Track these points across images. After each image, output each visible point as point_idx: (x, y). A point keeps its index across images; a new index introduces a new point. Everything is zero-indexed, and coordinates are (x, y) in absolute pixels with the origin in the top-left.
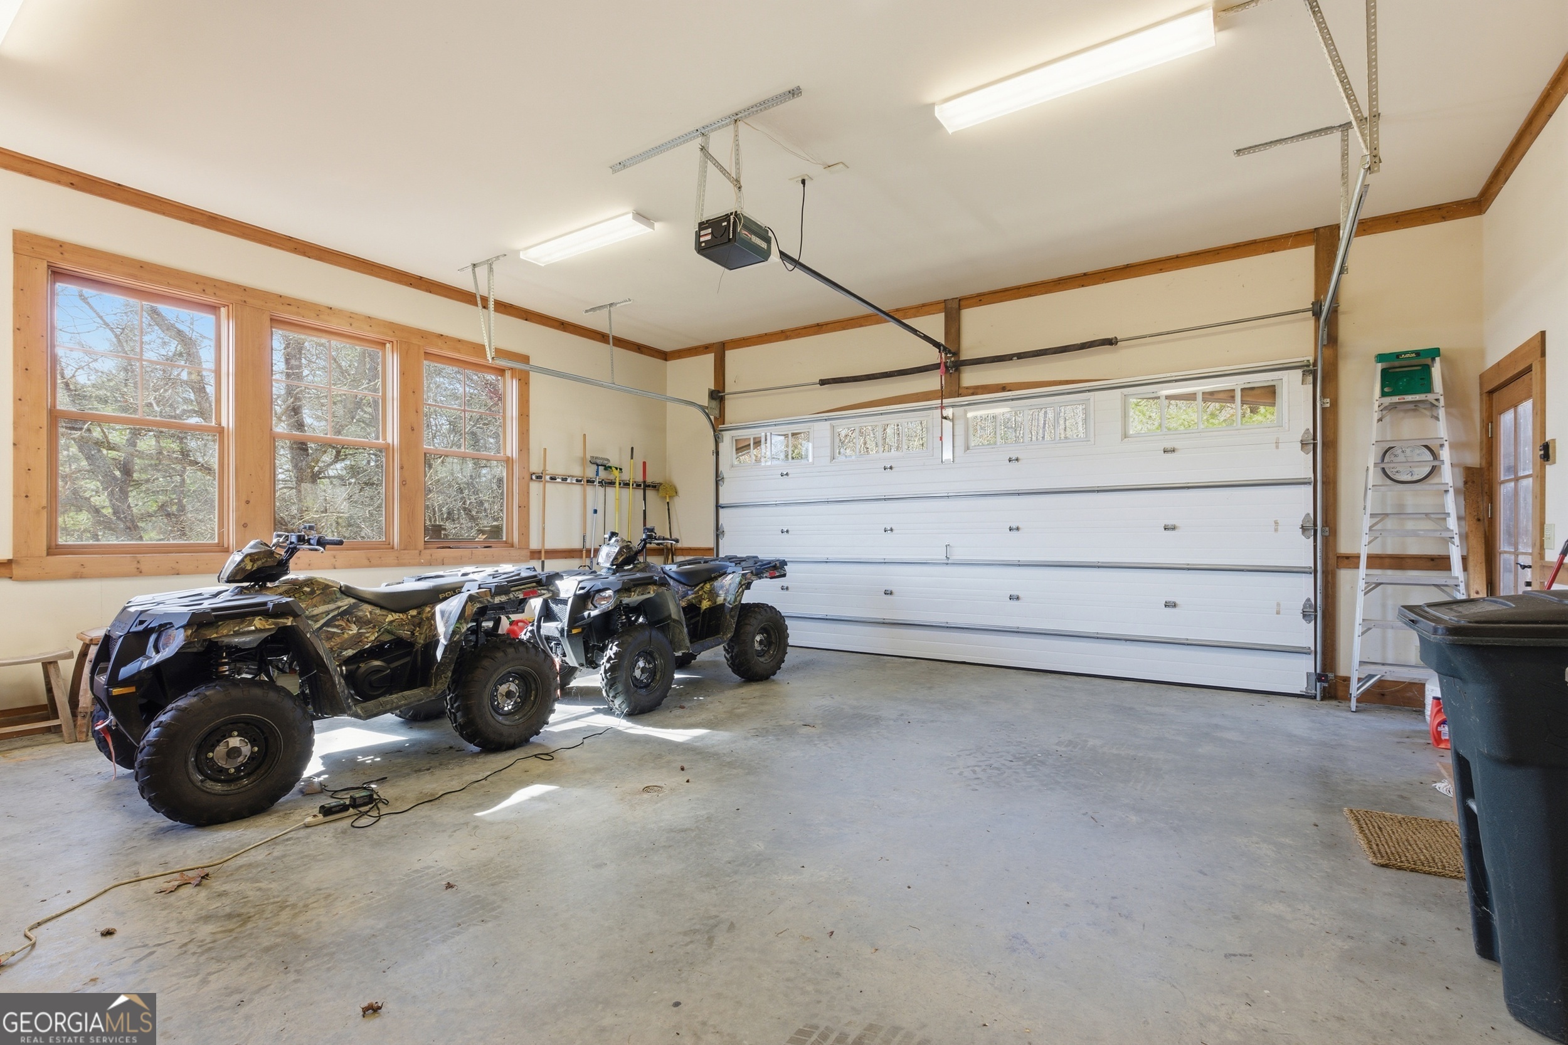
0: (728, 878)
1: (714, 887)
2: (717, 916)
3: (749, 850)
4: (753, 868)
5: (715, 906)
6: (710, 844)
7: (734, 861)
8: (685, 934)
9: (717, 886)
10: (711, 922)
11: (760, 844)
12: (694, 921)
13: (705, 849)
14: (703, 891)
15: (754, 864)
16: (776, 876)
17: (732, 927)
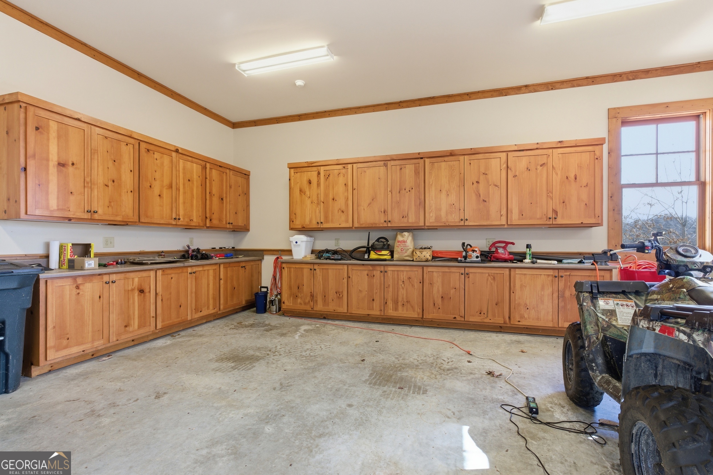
0: (282, 407)
1: (287, 402)
2: (281, 391)
3: (274, 425)
4: (270, 414)
5: (284, 395)
6: (299, 426)
7: (281, 417)
8: (291, 385)
9: (286, 403)
10: (283, 389)
11: (268, 431)
12: (290, 389)
13: (301, 423)
14: (291, 400)
15: (270, 416)
16: (257, 411)
17: (274, 389)
